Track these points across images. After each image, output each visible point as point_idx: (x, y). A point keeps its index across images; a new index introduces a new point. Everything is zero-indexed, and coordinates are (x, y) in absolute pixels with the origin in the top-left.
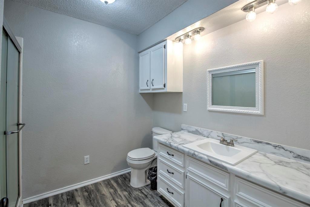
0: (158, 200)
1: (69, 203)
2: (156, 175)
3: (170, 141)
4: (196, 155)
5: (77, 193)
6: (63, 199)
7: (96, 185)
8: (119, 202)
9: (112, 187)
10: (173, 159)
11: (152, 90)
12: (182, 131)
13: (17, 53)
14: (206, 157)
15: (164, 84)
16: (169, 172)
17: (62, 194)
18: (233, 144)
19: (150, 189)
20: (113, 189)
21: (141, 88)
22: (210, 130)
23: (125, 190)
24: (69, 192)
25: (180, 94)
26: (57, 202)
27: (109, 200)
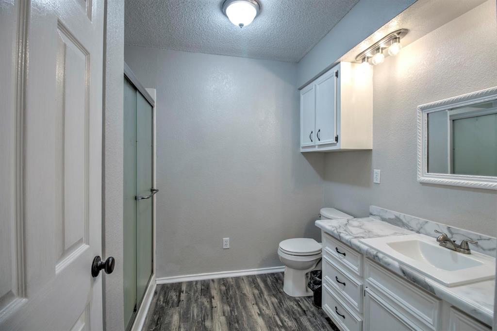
0: (322, 322)
1: (203, 294)
2: (320, 283)
3: (341, 230)
4: (379, 259)
5: (213, 284)
6: (197, 289)
7: (237, 279)
8: (263, 310)
9: (257, 287)
10: (345, 260)
11: (318, 148)
12: (371, 218)
13: (150, 108)
14: (396, 264)
15: (335, 136)
16: (337, 281)
17: (197, 282)
18: (468, 250)
19: (313, 304)
20: (258, 290)
21: (303, 144)
22: (422, 220)
23: (275, 296)
24: (204, 281)
25: (368, 152)
26: (190, 290)
27: (251, 304)
